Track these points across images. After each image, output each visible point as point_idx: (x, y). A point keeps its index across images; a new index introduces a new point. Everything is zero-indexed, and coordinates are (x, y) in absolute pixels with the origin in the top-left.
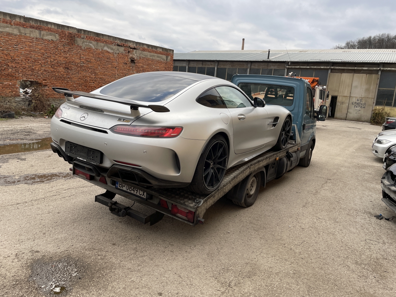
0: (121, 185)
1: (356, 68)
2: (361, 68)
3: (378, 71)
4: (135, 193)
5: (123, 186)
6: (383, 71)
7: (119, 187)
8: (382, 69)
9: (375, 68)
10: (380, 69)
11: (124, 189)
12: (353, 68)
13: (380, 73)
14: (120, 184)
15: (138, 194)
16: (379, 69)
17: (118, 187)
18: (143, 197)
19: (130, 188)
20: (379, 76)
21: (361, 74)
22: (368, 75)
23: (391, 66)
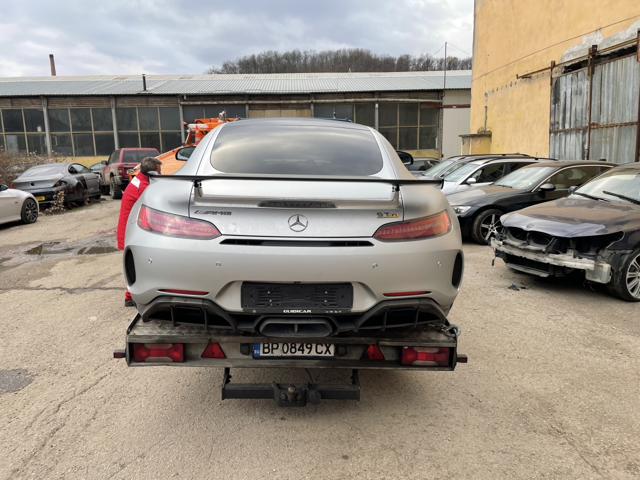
0: (268, 348)
1: (282, 102)
2: (288, 102)
3: (309, 104)
4: (306, 354)
5: (273, 349)
6: (315, 104)
7: (264, 353)
8: (314, 101)
9: (305, 101)
10: (312, 102)
11: (277, 353)
12: (278, 102)
13: (312, 107)
14: (264, 348)
15: (313, 353)
16: (310, 101)
17: (262, 354)
18: (328, 354)
19: (292, 347)
20: (313, 111)
21: (290, 111)
22: (298, 111)
23: (324, 97)
